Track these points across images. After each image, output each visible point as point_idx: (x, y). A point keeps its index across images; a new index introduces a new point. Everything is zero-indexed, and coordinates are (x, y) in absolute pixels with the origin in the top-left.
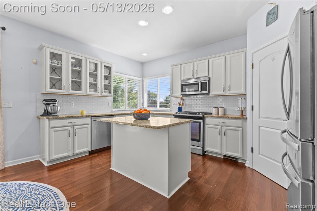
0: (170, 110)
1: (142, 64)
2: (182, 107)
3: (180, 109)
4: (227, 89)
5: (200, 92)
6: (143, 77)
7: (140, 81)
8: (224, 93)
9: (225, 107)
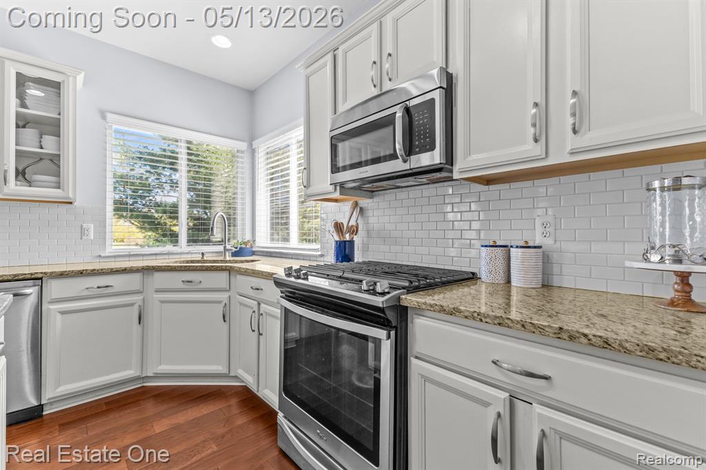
0: (319, 253)
1: (251, 94)
2: (352, 242)
3: (345, 251)
4: (562, 120)
5: (405, 161)
6: (251, 138)
7: (242, 152)
8: (538, 150)
9: (547, 242)
